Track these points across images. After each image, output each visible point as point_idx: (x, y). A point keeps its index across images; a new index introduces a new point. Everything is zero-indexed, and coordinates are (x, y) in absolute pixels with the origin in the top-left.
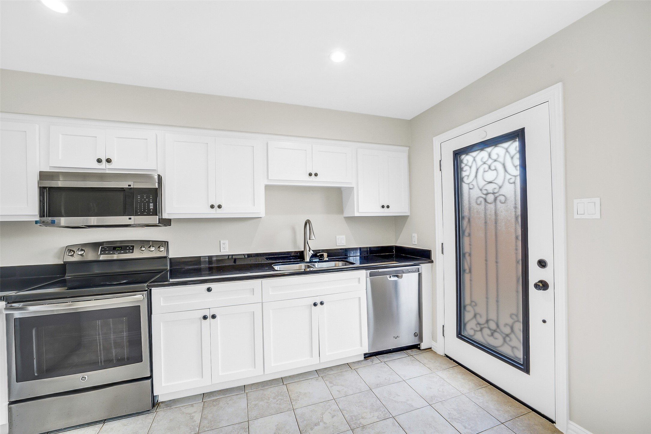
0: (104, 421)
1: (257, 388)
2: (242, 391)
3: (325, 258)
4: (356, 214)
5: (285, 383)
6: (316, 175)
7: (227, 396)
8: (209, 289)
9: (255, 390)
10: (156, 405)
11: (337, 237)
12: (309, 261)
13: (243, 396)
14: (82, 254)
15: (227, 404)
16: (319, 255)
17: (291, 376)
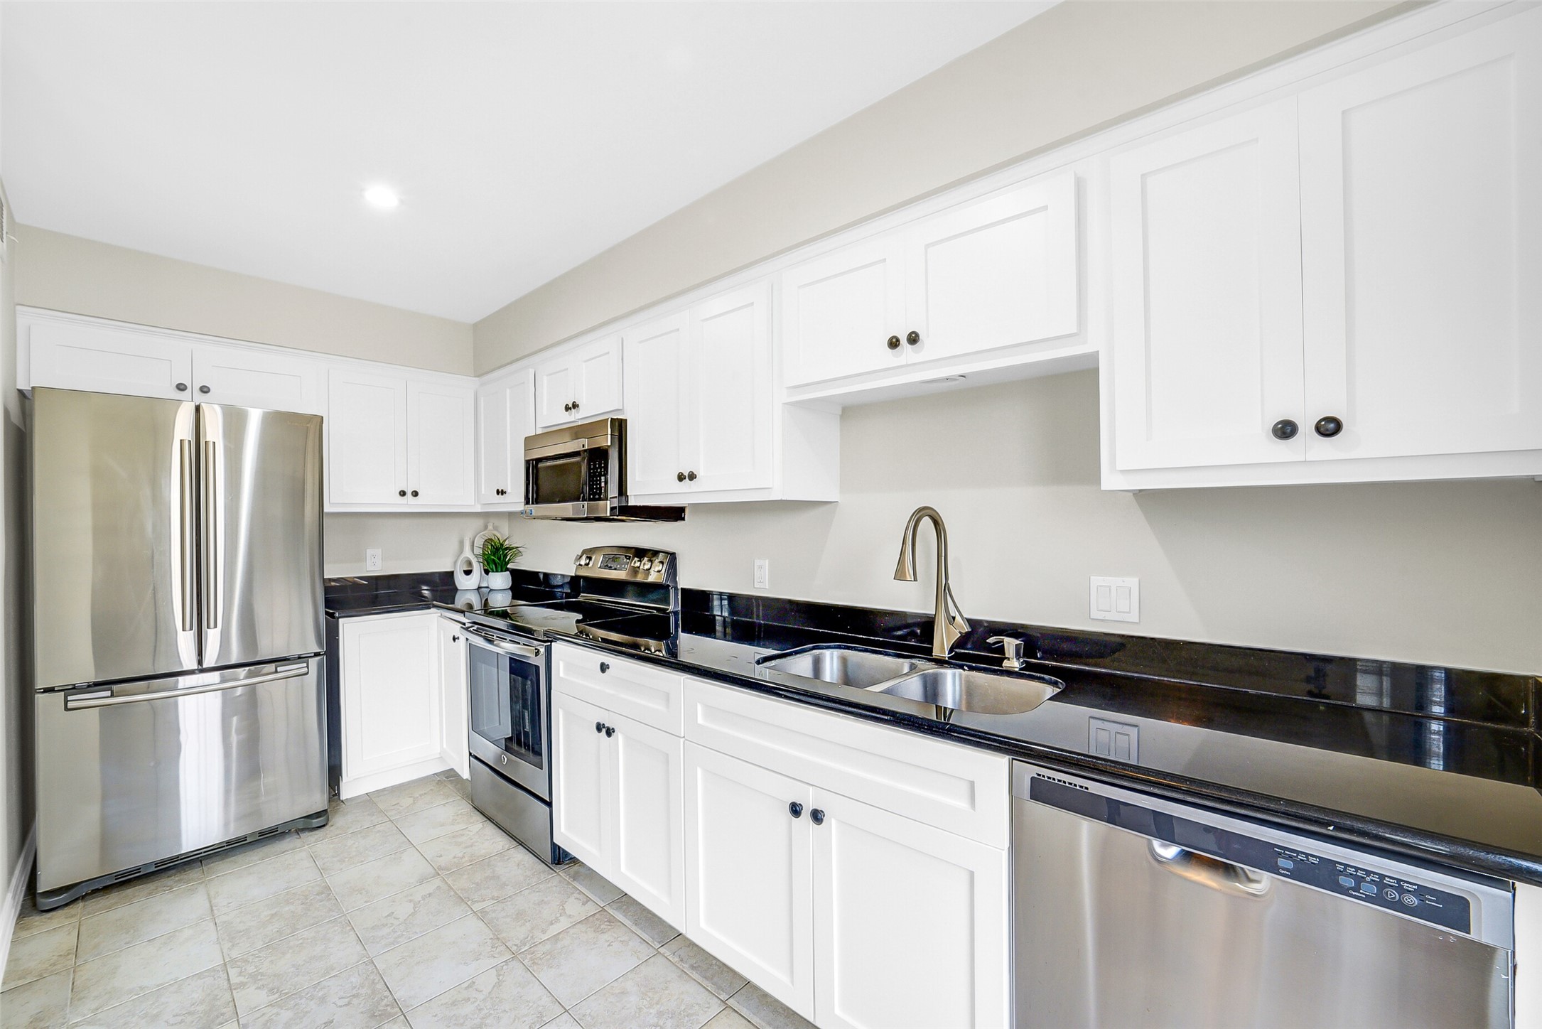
0: (520, 842)
1: (682, 960)
2: (659, 943)
3: (1009, 659)
4: (1110, 480)
5: (731, 1002)
6: (913, 339)
7: (634, 928)
8: (604, 668)
9: (676, 959)
10: (571, 863)
11: (1096, 581)
12: (946, 655)
13: (645, 952)
14: (587, 564)
15: (609, 945)
16: (991, 640)
17: (771, 997)
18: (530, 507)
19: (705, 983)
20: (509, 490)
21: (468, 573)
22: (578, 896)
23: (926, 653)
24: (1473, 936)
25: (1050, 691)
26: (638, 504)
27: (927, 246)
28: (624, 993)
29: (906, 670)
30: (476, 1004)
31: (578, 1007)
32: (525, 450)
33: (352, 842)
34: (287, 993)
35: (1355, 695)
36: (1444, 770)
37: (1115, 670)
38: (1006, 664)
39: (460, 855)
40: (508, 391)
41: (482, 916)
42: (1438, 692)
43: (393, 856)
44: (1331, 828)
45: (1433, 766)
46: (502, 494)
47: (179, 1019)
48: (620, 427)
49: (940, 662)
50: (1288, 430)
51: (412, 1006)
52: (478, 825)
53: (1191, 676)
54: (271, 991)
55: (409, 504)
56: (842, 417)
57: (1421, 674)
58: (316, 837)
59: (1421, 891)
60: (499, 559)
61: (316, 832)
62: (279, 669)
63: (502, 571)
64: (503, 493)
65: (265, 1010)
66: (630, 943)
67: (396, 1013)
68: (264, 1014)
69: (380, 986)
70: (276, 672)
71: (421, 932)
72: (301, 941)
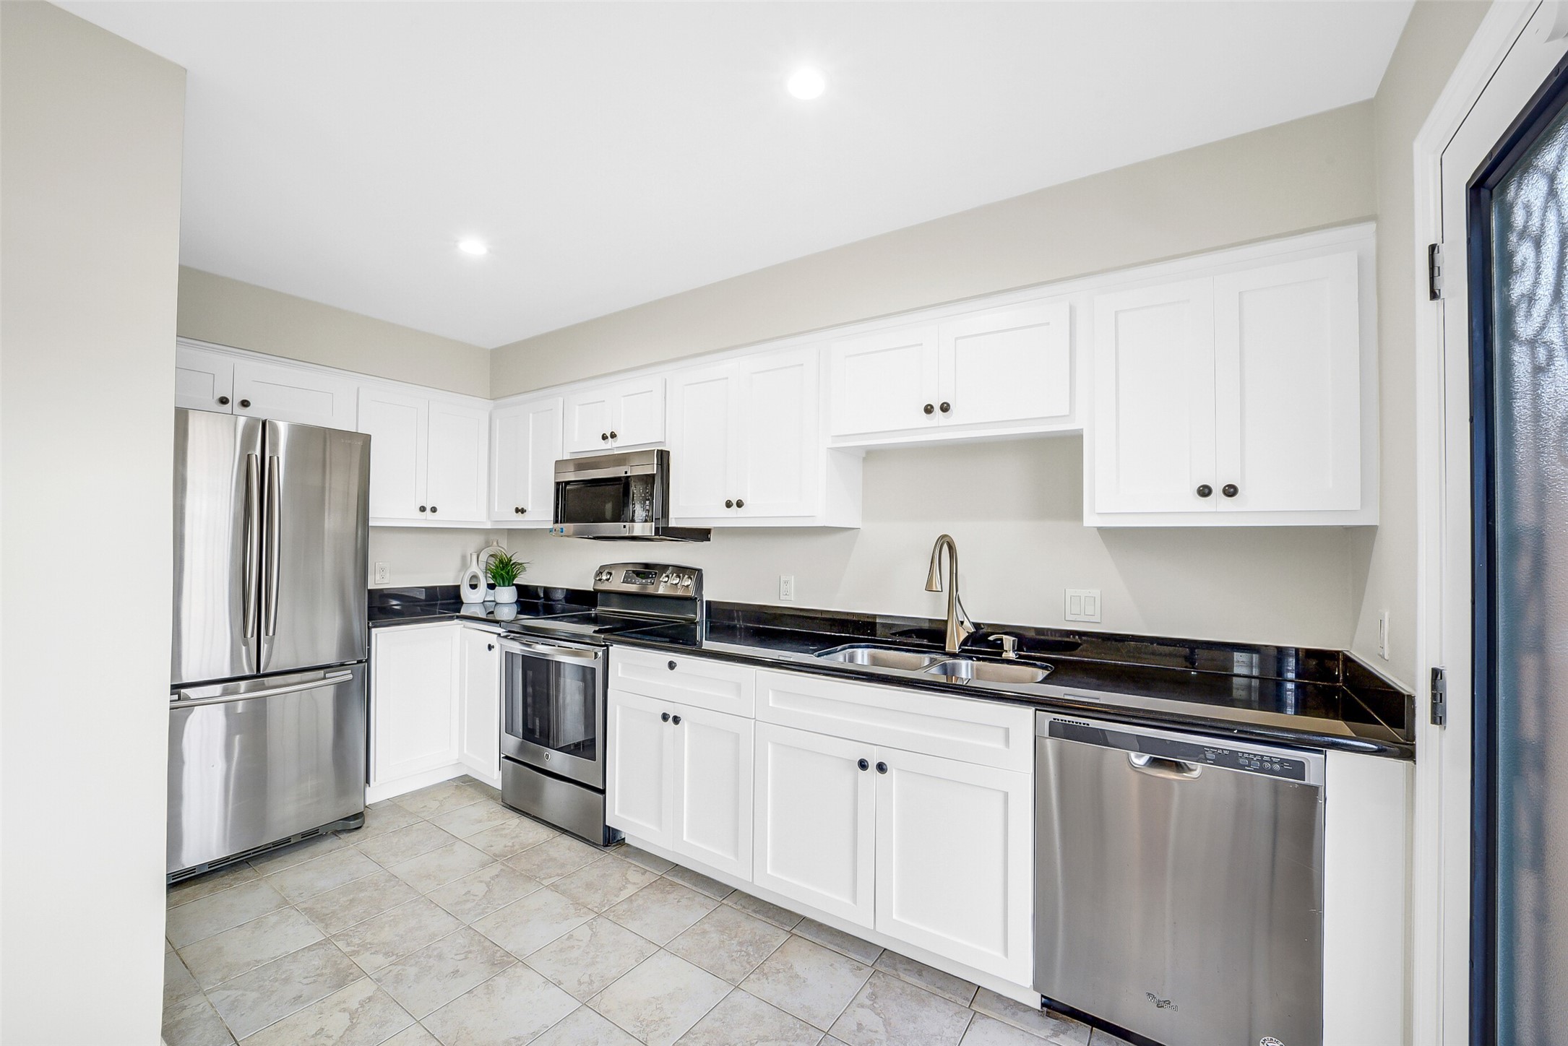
0: (564, 831)
1: (744, 907)
2: (721, 897)
3: (1006, 651)
4: (1091, 520)
5: (794, 931)
6: (945, 408)
7: (694, 888)
8: (672, 665)
9: (739, 907)
10: (617, 845)
11: (1070, 592)
12: (957, 650)
13: (712, 905)
14: (608, 580)
15: (678, 902)
16: (991, 638)
17: (825, 925)
18: (559, 526)
19: (769, 921)
20: (529, 508)
21: (474, 587)
22: (635, 869)
23: (941, 650)
24: (1306, 782)
25: (1041, 674)
26: (679, 526)
27: (956, 339)
28: (704, 932)
29: (927, 662)
30: (582, 950)
31: (670, 944)
32: (555, 473)
33: (397, 839)
34: (402, 955)
35: (1232, 692)
36: (1295, 714)
37: (1083, 658)
38: (1004, 655)
39: (510, 844)
40: (531, 415)
41: (555, 887)
42: (1291, 663)
43: (444, 848)
44: (1236, 731)
45: (1288, 713)
46: (522, 513)
47: (311, 980)
48: (663, 457)
49: (954, 655)
50: (1207, 491)
51: (525, 955)
52: (514, 821)
53: (1137, 659)
54: (386, 954)
55: (428, 520)
56: (864, 459)
57: (1281, 652)
58: (357, 837)
59: (1282, 761)
60: (508, 573)
61: (355, 833)
62: (327, 675)
63: (509, 586)
64: (523, 511)
65: (391, 968)
66: (696, 899)
67: (514, 961)
68: (390, 971)
69: (487, 944)
70: (325, 678)
71: (504, 904)
72: (392, 918)
